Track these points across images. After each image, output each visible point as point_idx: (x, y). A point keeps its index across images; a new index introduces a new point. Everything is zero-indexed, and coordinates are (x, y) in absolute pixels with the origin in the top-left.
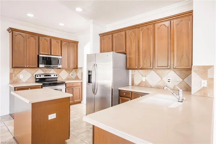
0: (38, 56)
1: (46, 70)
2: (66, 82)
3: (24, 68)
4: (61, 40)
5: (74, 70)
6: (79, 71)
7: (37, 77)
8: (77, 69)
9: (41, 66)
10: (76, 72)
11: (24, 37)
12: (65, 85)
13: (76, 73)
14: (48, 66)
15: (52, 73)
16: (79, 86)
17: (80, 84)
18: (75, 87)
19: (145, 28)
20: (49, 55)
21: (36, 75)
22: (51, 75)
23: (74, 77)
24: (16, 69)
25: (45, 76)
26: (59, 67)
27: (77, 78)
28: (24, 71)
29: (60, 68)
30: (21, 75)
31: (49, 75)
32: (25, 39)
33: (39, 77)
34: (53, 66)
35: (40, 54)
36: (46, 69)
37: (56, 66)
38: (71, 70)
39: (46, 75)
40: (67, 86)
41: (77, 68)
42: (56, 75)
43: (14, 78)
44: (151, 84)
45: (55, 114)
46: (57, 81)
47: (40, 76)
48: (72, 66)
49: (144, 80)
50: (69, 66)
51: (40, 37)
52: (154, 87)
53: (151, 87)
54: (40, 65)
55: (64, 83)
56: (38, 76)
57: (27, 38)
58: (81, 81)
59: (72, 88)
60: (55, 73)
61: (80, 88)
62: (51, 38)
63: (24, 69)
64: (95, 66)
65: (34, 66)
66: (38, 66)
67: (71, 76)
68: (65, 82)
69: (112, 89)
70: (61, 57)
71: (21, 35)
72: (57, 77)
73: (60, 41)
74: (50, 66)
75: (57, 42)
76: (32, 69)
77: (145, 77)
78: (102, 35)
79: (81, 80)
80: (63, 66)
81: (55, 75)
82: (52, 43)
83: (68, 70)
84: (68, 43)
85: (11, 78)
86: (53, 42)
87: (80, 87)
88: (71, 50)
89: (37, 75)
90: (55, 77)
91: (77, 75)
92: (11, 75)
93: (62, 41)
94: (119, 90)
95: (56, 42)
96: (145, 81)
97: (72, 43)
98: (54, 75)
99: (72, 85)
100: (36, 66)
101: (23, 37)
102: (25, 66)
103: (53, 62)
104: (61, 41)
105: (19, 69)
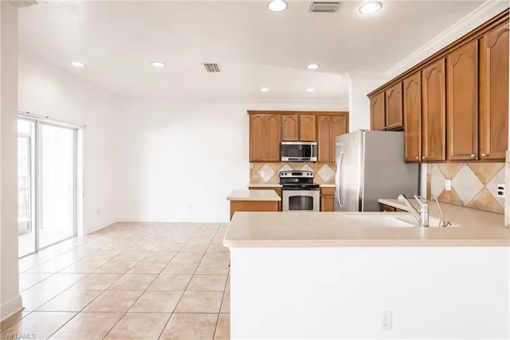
0: (281, 144)
1: (295, 165)
2: (321, 186)
3: (268, 162)
4: (317, 114)
7: (282, 176)
9: (284, 159)
11: (262, 120)
12: (319, 191)
14: (293, 159)
15: (306, 170)
20: (296, 141)
22: (301, 174)
24: (256, 164)
25: (293, 174)
26: (312, 160)
28: (266, 165)
29: (315, 162)
30: (262, 172)
31: (299, 174)
32: (264, 122)
33: (284, 176)
34: (302, 159)
35: (284, 141)
36: (292, 163)
37: (309, 159)
39: (295, 174)
40: (321, 193)
43: (254, 176)
44: (463, 199)
46: (313, 183)
47: (286, 174)
50: (331, 157)
51: (283, 116)
52: (469, 206)
53: (463, 206)
54: (282, 157)
55: (319, 187)
57: (267, 121)
60: (310, 170)
62: (299, 114)
65: (275, 160)
66: (281, 160)
68: (319, 185)
69: (360, 200)
70: (315, 144)
71: (259, 117)
72: (312, 176)
73: (314, 116)
74: (297, 159)
76: (274, 164)
77: (451, 179)
78: (372, 97)
80: (319, 159)
81: (310, 173)
82: (302, 122)
84: (329, 117)
85: (251, 175)
88: (336, 129)
89: (281, 174)
90: (310, 176)
92: (251, 170)
93: (318, 116)
94: (381, 204)
95: (308, 119)
97: (338, 116)
98: (308, 174)
100: (278, 159)
102: (264, 160)
104: (316, 117)
105: (260, 164)
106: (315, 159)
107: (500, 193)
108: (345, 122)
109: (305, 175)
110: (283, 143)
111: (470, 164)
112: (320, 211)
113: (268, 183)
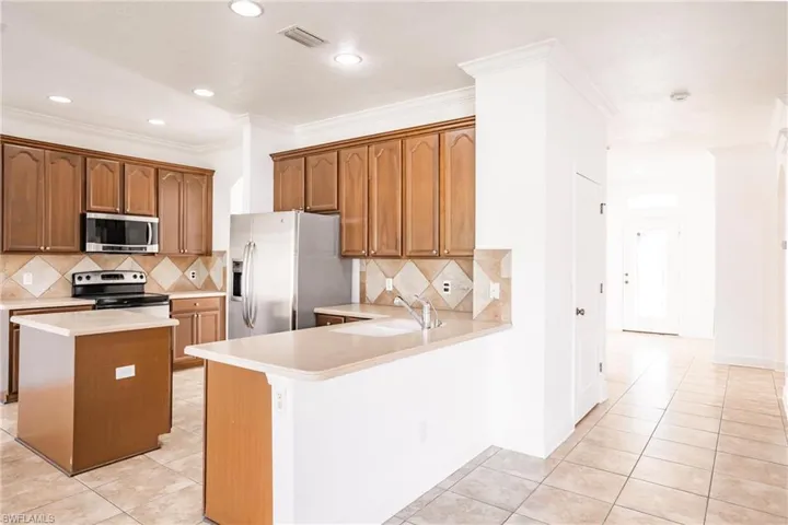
0: (83, 216)
1: (107, 260)
2: (170, 298)
3: (39, 252)
4: (156, 166)
5: (199, 260)
6: (217, 263)
7: (78, 282)
8: (211, 255)
9: (91, 247)
10: (207, 264)
11: (37, 161)
12: (168, 307)
13: (208, 269)
14: (113, 248)
15: (129, 268)
16: (216, 309)
17: (218, 303)
18: (199, 311)
19: (383, 148)
20: (116, 213)
21: (74, 276)
22: (122, 277)
23: (198, 281)
24: (11, 257)
25: (103, 277)
26: (149, 251)
27: (209, 285)
28: (37, 261)
29: (153, 254)
30: (25, 276)
31: (116, 276)
32: (42, 165)
33: (84, 282)
34: (130, 249)
35: (90, 211)
36: (106, 256)
37: (141, 249)
38: (189, 260)
39: (109, 277)
40: (174, 309)
41: (208, 253)
42: (142, 277)
43: (5, 286)
45: (133, 367)
46: (143, 293)
47: (88, 278)
48: (192, 246)
49: (389, 288)
50: (181, 246)
51: (88, 159)
54: (87, 244)
55: (166, 300)
56: (80, 278)
57: (48, 164)
58: (222, 294)
59: (190, 314)
60: (138, 268)
61: (216, 316)
62: (124, 161)
63: (37, 256)
64: (252, 248)
65: (69, 248)
66: (83, 248)
67: (191, 278)
68: (167, 296)
69: (294, 312)
70: (155, 220)
71: (29, 154)
72: (143, 280)
73: (153, 171)
74: (120, 248)
75: (143, 172)
76: (62, 257)
77: (393, 278)
78: (280, 159)
79: (222, 291)
80: (161, 247)
81: (138, 275)
82: (128, 178)
83: (181, 258)
84: (178, 175)
86: (132, 174)
87: (218, 313)
88: (191, 197)
89: (77, 276)
90: (138, 280)
91: (209, 277)
93: (158, 169)
94: (317, 315)
95: (140, 174)
96: (391, 289)
97: (194, 174)
98: (135, 276)
99: (191, 307)
100: (77, 246)
101: (34, 159)
102: (42, 248)
103: (131, 234)
104: (157, 171)
105: (21, 258)
106: (153, 248)
107: (446, 290)
108: (204, 186)
109: (128, 279)
110: (89, 215)
111: (415, 261)
112: (294, 328)
113: (42, 297)
